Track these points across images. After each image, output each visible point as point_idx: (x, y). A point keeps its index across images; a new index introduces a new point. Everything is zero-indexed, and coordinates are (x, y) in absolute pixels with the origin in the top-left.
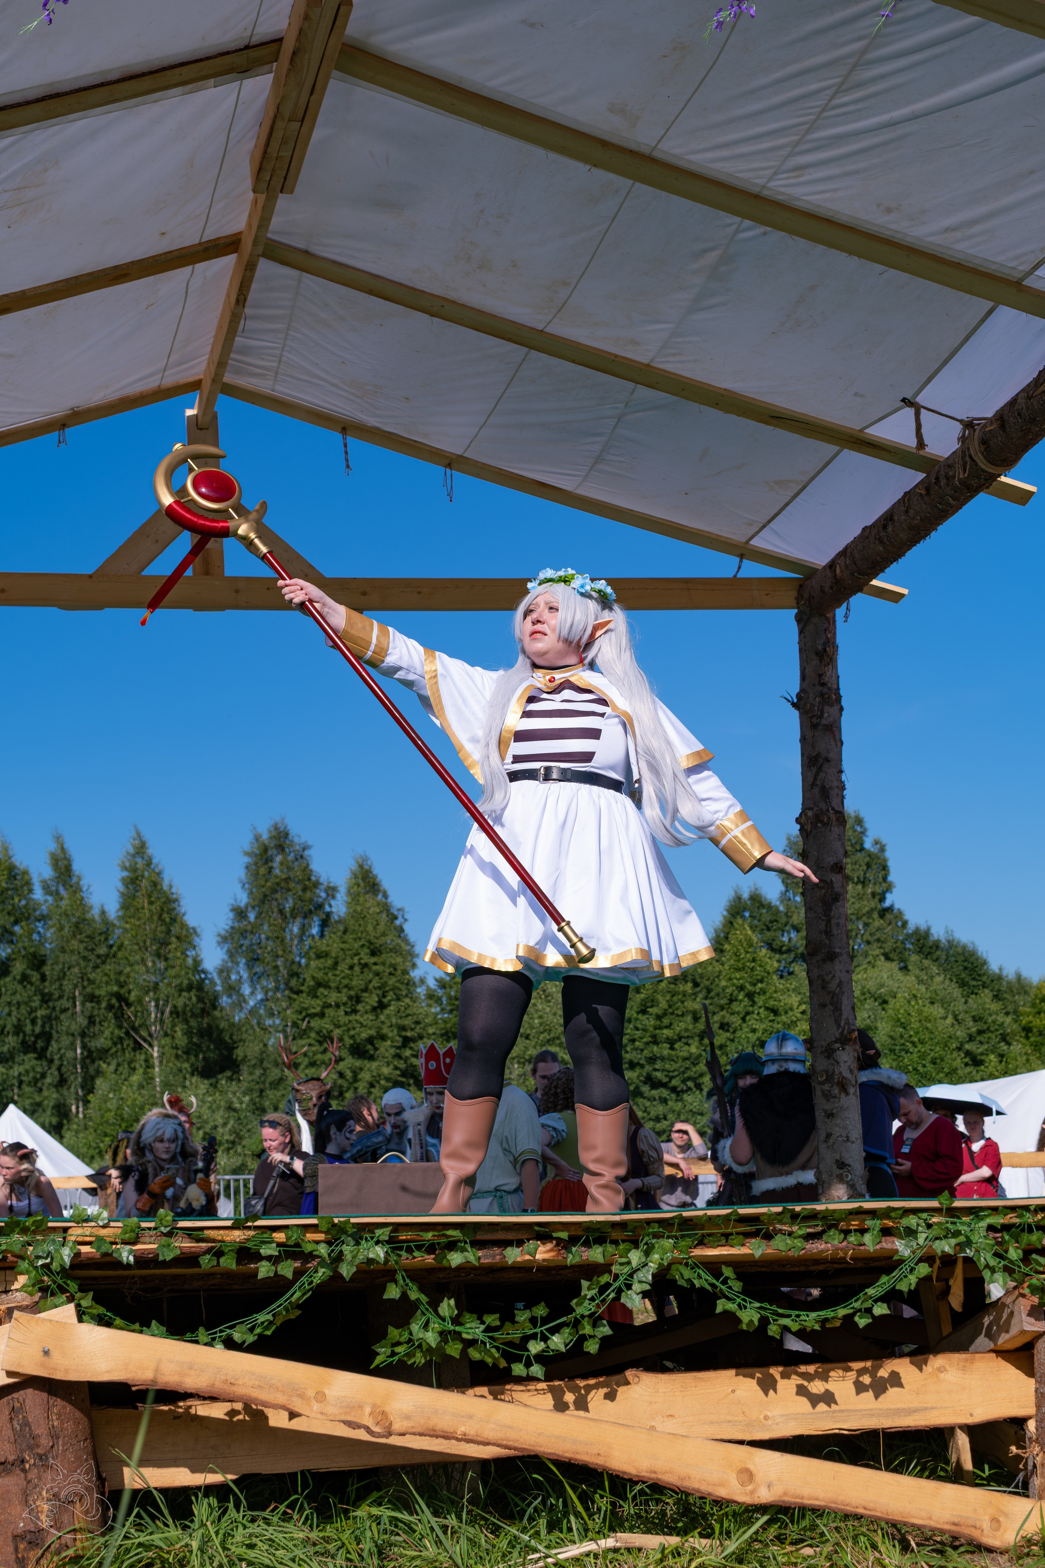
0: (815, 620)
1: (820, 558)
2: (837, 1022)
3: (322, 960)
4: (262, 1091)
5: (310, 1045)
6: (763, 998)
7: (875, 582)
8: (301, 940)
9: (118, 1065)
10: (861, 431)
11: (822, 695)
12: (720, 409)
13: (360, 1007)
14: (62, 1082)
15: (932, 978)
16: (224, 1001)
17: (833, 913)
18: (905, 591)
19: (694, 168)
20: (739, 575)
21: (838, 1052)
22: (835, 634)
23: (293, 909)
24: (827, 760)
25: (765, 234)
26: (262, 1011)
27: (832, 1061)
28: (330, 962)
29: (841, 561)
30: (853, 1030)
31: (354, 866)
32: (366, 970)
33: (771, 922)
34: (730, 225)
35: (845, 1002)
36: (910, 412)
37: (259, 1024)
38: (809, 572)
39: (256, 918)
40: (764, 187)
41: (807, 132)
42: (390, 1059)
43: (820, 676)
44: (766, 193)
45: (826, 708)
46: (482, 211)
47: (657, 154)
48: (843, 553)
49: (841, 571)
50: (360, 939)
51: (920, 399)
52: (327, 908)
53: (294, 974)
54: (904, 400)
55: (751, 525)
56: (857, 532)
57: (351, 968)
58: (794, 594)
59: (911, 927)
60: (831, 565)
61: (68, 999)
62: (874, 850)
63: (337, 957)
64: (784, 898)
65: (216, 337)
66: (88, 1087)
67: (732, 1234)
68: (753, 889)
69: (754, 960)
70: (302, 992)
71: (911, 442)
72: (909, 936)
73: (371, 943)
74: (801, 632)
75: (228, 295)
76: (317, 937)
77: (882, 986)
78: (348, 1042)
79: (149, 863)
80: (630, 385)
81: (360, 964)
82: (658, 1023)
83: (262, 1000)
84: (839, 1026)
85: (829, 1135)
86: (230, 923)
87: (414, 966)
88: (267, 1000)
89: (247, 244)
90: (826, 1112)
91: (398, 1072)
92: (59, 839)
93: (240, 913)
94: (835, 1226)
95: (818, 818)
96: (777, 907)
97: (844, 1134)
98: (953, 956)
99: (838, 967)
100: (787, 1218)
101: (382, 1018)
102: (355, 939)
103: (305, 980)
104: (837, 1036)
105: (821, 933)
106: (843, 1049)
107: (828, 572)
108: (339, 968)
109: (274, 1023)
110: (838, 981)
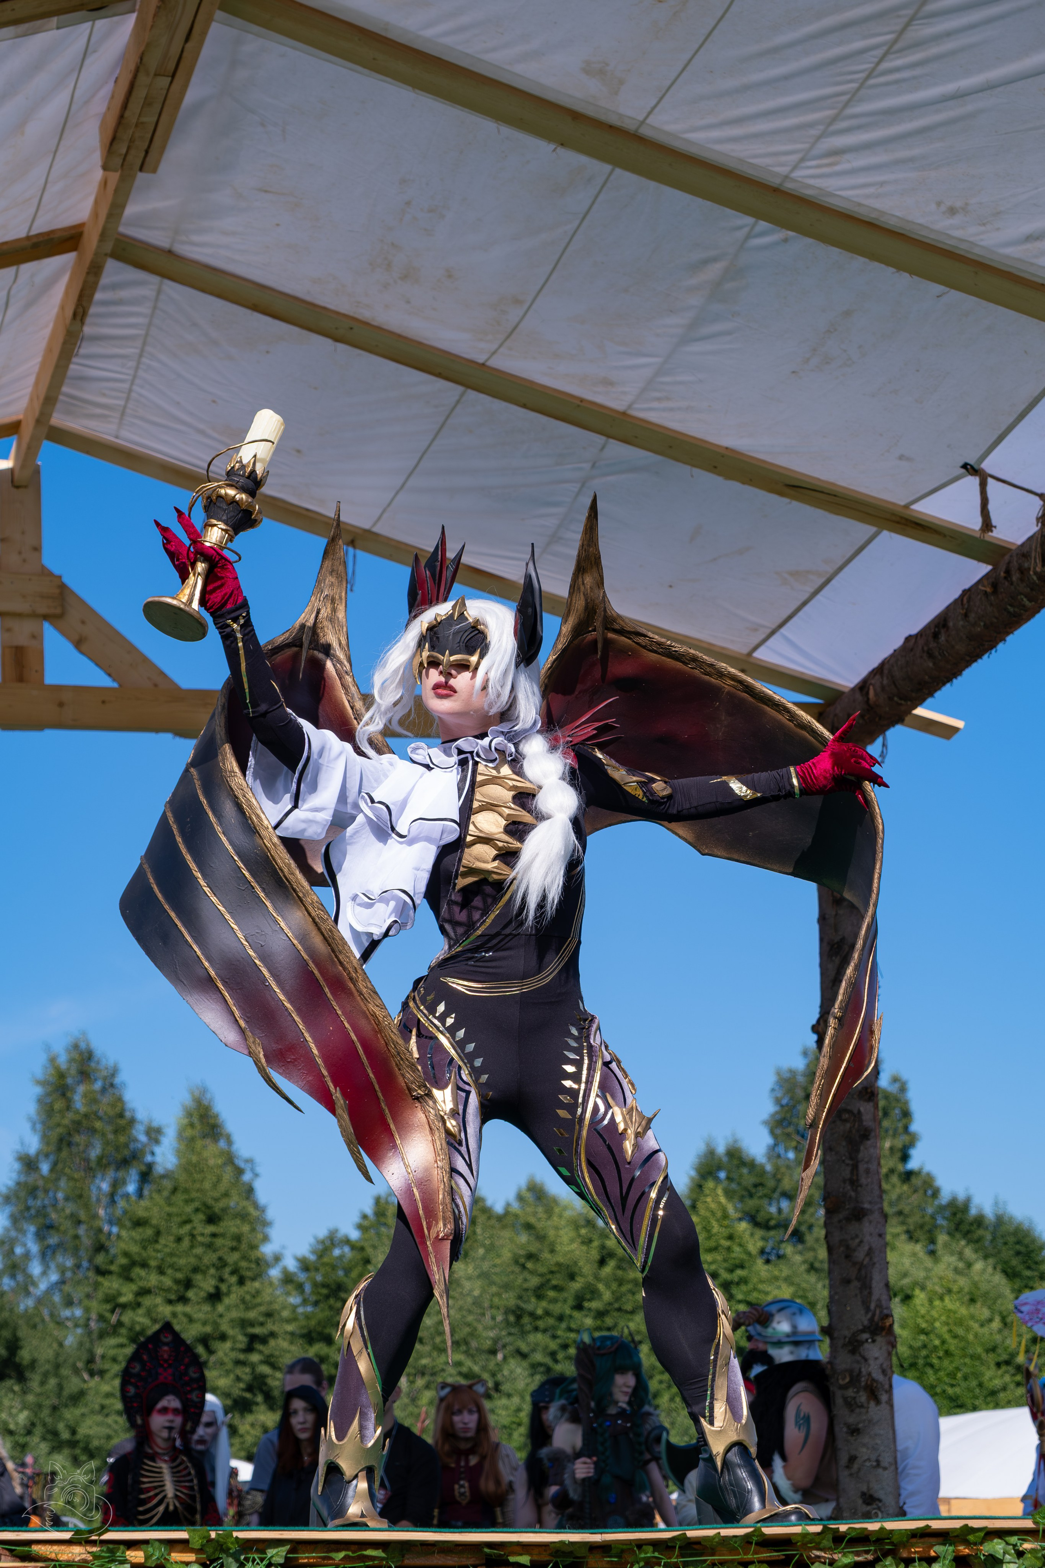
1: (848, 677)
2: (865, 1305)
3: (140, 1230)
4: (55, 1408)
5: (122, 1346)
6: (744, 1288)
7: (920, 711)
8: (113, 1202)
10: (907, 507)
12: (719, 474)
13: (190, 1294)
15: (969, 1265)
17: (860, 1156)
18: (959, 724)
19: (694, 150)
21: (866, 1345)
23: (100, 1159)
25: (786, 240)
26: (57, 1298)
27: (857, 1358)
28: (149, 1232)
29: (876, 680)
30: (887, 1316)
31: (187, 1100)
33: (756, 1186)
34: (740, 228)
35: (876, 1277)
36: (973, 482)
37: (52, 1315)
38: (832, 695)
39: (52, 1170)
40: (787, 177)
41: (847, 104)
42: (230, 1366)
44: (789, 186)
46: (408, 203)
47: (645, 131)
48: (879, 670)
49: (876, 694)
50: (192, 1200)
51: (987, 466)
52: (149, 1158)
53: (100, 1248)
54: (965, 466)
55: (756, 630)
56: (898, 642)
57: (179, 1240)
59: (945, 1197)
60: (863, 686)
62: (893, 1089)
63: (159, 1226)
64: (773, 1153)
65: (43, 364)
67: (752, 1563)
68: (730, 1140)
69: (730, 1237)
70: (110, 1273)
71: (974, 523)
72: (942, 1208)
73: (208, 1207)
75: (62, 307)
76: (134, 1198)
77: (905, 1275)
80: (600, 439)
82: (599, 1322)
83: (57, 1283)
84: (868, 1309)
85: (852, 1459)
86: (14, 1175)
87: (266, 1239)
88: (64, 1282)
89: (91, 241)
90: (848, 1426)
91: (242, 1385)
93: (29, 1164)
94: (892, 1553)
96: (762, 1167)
97: (873, 1457)
98: (1002, 1236)
99: (867, 1228)
100: (827, 1542)
101: (220, 1308)
102: (187, 1202)
103: (115, 1256)
104: (866, 1323)
105: (844, 1181)
106: (874, 1341)
107: (858, 696)
108: (162, 1241)
109: (73, 1314)
110: (866, 1248)
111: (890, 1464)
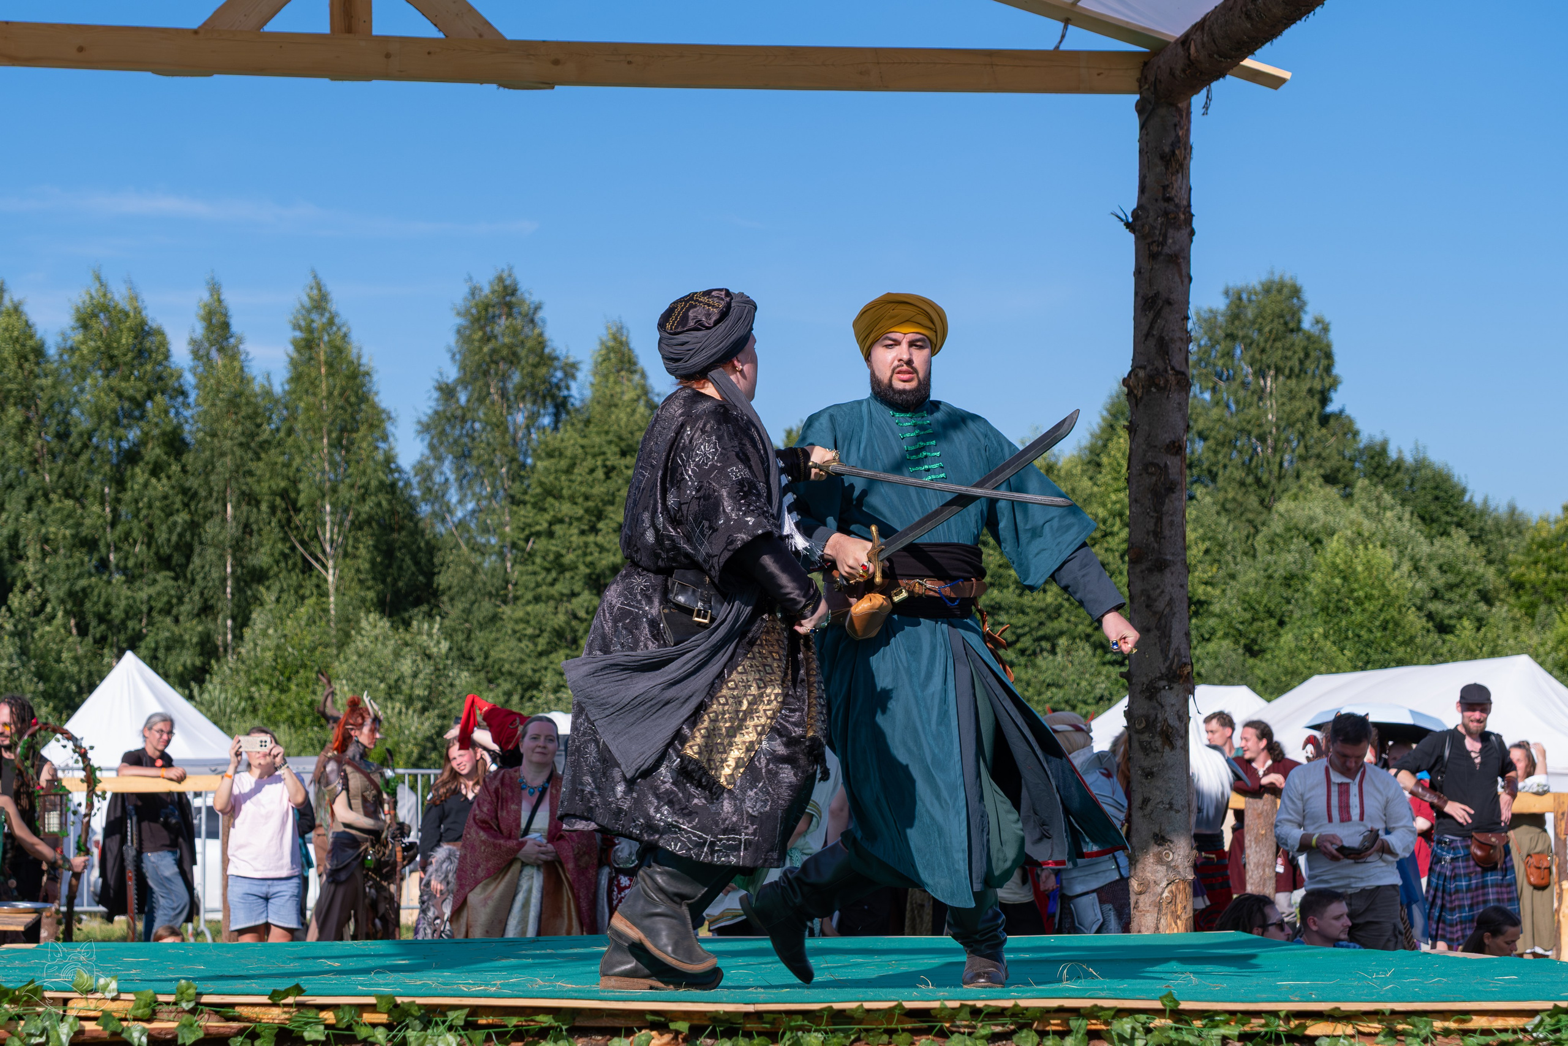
0: (1162, 111)
1: (1174, 29)
2: (1164, 653)
3: (553, 461)
5: (535, 573)
7: (1246, 63)
8: (528, 433)
9: (282, 591)
11: (1166, 214)
13: (600, 525)
14: (206, 610)
16: (425, 509)
17: (1165, 508)
18: (1286, 75)
20: (1063, 47)
21: (1163, 692)
22: (1188, 130)
23: (521, 387)
24: (1169, 303)
26: (473, 526)
27: (1155, 703)
28: (564, 464)
29: (1197, 37)
30: (1185, 664)
32: (613, 474)
35: (1176, 626)
37: (468, 542)
38: (1157, 47)
43: (1165, 188)
45: (1171, 232)
48: (1199, 26)
49: (1197, 51)
50: (607, 433)
52: (564, 393)
57: (592, 471)
58: (1136, 74)
60: (1185, 41)
61: (217, 501)
63: (574, 458)
66: (242, 620)
70: (525, 503)
73: (621, 438)
74: (1143, 126)
76: (548, 430)
78: (583, 570)
79: (331, 322)
81: (605, 466)
83: (473, 512)
84: (1166, 657)
85: (1146, 801)
86: (433, 405)
88: (481, 511)
90: (1143, 770)
92: (215, 289)
93: (447, 393)
95: (1151, 381)
97: (1166, 800)
99: (1169, 578)
102: (600, 433)
103: (529, 486)
104: (1164, 671)
105: (1148, 533)
106: (1171, 688)
107: (1180, 50)
108: (576, 471)
109: (489, 541)
110: (1167, 598)
111: (1183, 807)
